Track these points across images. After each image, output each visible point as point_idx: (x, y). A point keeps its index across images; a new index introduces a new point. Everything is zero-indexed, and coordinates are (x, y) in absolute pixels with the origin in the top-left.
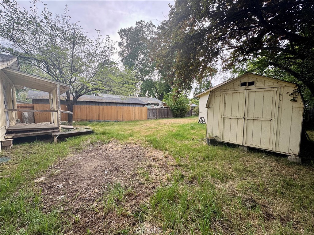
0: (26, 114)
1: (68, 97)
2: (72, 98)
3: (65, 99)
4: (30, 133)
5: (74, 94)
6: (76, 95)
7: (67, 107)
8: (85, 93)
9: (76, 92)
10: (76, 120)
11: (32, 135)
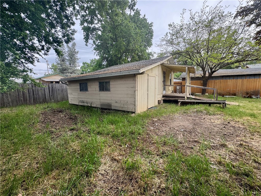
0: (178, 88)
1: (205, 73)
2: (207, 75)
3: (202, 76)
4: (171, 98)
5: (210, 71)
6: (211, 71)
7: (202, 82)
8: (220, 68)
9: (211, 69)
10: (209, 93)
11: (171, 100)
